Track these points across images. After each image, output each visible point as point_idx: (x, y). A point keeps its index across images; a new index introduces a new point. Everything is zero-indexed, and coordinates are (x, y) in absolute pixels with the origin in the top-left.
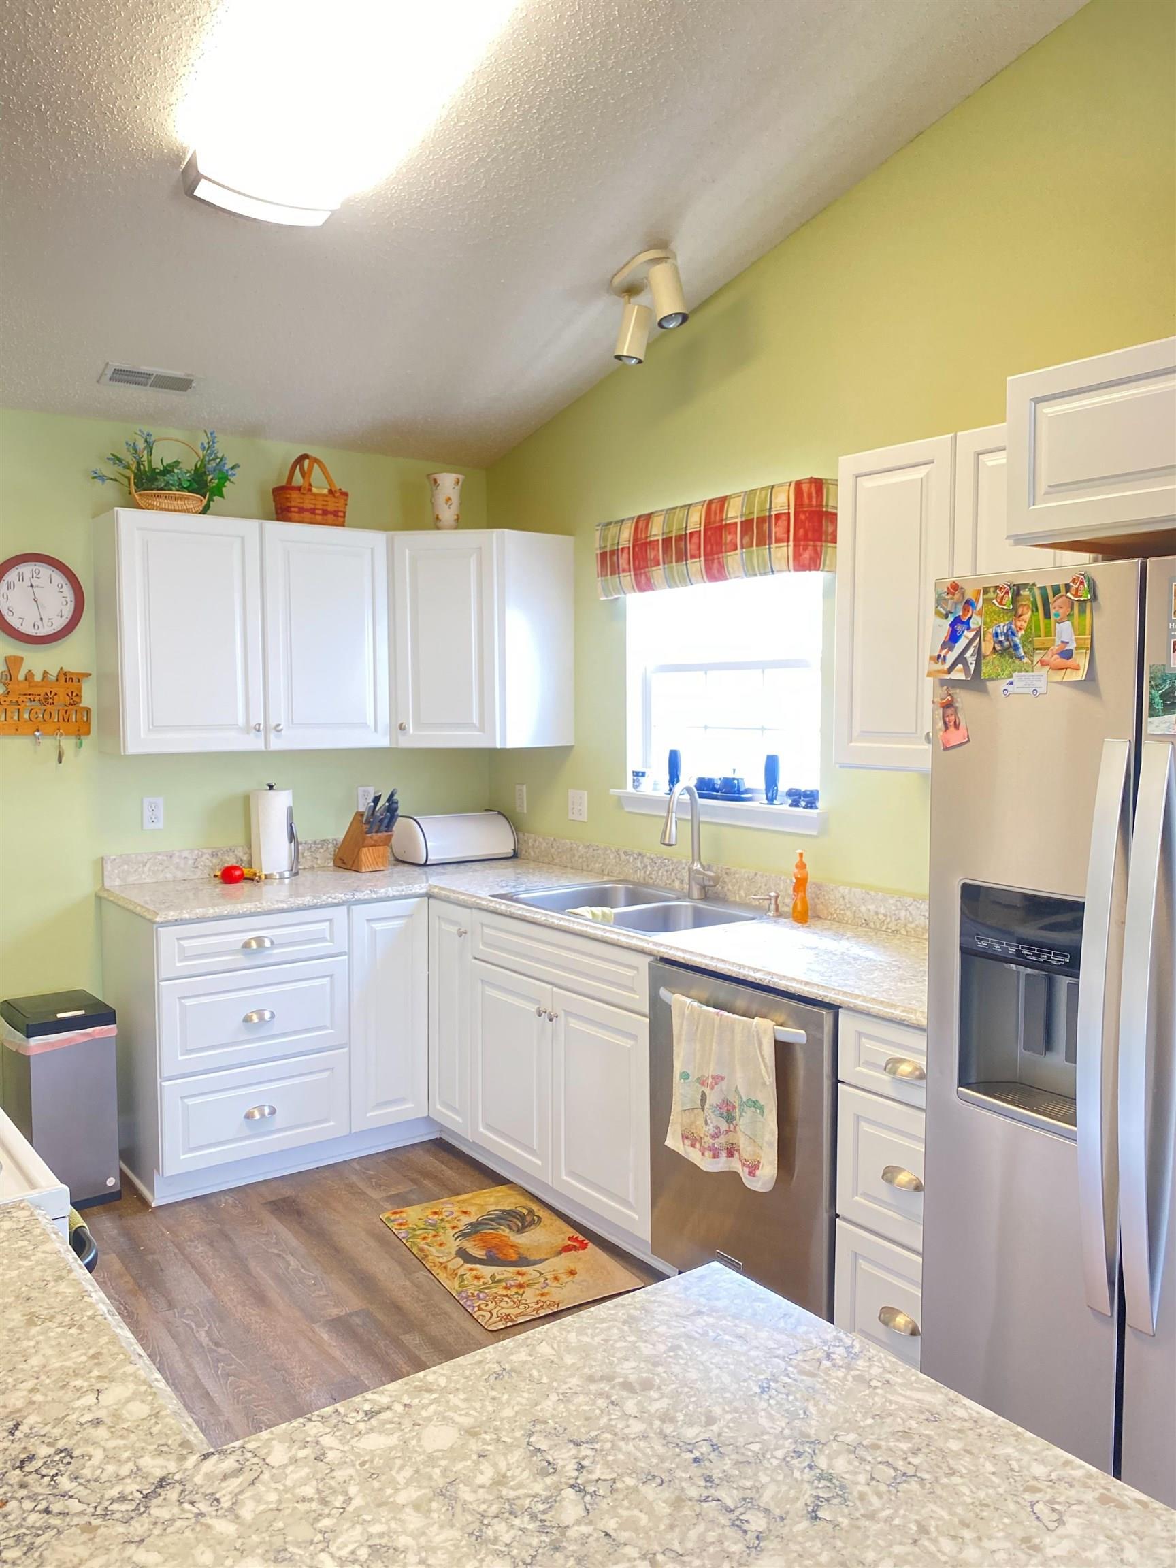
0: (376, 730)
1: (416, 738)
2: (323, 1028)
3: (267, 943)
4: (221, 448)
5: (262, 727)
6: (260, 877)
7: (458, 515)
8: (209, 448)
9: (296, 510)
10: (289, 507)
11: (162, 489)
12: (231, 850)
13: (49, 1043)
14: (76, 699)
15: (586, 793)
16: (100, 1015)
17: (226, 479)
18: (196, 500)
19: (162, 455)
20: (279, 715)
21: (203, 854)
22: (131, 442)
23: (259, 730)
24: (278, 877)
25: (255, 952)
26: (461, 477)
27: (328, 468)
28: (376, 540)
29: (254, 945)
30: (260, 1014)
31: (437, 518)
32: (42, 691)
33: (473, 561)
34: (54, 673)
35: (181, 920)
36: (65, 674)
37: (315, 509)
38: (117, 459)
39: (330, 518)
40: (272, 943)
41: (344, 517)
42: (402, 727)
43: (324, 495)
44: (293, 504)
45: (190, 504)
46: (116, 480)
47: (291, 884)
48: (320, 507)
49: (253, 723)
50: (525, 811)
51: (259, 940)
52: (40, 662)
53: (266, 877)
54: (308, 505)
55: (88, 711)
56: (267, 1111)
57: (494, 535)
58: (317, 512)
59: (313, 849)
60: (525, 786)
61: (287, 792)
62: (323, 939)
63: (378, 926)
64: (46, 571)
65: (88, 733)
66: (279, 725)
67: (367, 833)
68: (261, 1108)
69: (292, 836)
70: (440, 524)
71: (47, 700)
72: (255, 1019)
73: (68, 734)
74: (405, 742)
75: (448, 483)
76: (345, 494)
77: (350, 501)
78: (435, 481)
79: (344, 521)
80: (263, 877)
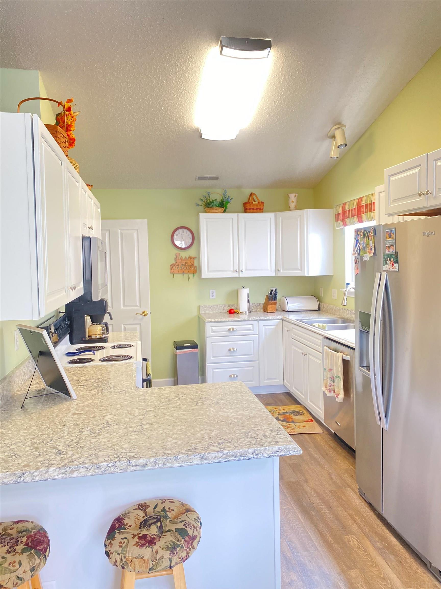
0: (271, 271)
1: (283, 273)
2: (251, 355)
3: (235, 330)
4: (228, 194)
5: (238, 271)
6: (238, 312)
7: (296, 206)
8: (225, 194)
9: (248, 209)
10: (247, 208)
11: (211, 207)
12: (233, 305)
13: (182, 352)
14: (193, 264)
15: (336, 290)
16: (195, 346)
17: (228, 202)
18: (222, 209)
19: (213, 197)
20: (243, 267)
21: (226, 306)
22: (204, 195)
23: (237, 271)
24: (245, 313)
25: (231, 332)
26: (297, 194)
27: (258, 196)
28: (272, 215)
29: (231, 330)
30: (234, 349)
31: (290, 207)
32: (184, 262)
33: (299, 219)
34: (187, 257)
35: (212, 322)
36: (190, 257)
37: (254, 208)
38: (201, 200)
39: (258, 210)
40: (236, 330)
41: (263, 209)
42: (278, 270)
43: (257, 204)
44: (247, 207)
45: (219, 211)
46: (201, 205)
47: (248, 315)
48: (255, 207)
49: (235, 269)
50: (322, 296)
51: (233, 329)
52: (184, 254)
53: (241, 313)
54: (252, 207)
55: (196, 267)
56: (235, 376)
57: (305, 211)
58: (254, 209)
59: (257, 306)
60: (322, 288)
61: (247, 289)
62: (250, 330)
63: (267, 327)
64: (185, 230)
65: (196, 273)
66: (242, 270)
67: (269, 301)
68: (234, 375)
69: (248, 302)
70: (290, 209)
71: (185, 264)
72: (232, 350)
73: (191, 273)
74: (279, 275)
75: (293, 197)
76: (264, 203)
77: (264, 205)
78: (289, 196)
79: (263, 211)
80: (240, 312)
